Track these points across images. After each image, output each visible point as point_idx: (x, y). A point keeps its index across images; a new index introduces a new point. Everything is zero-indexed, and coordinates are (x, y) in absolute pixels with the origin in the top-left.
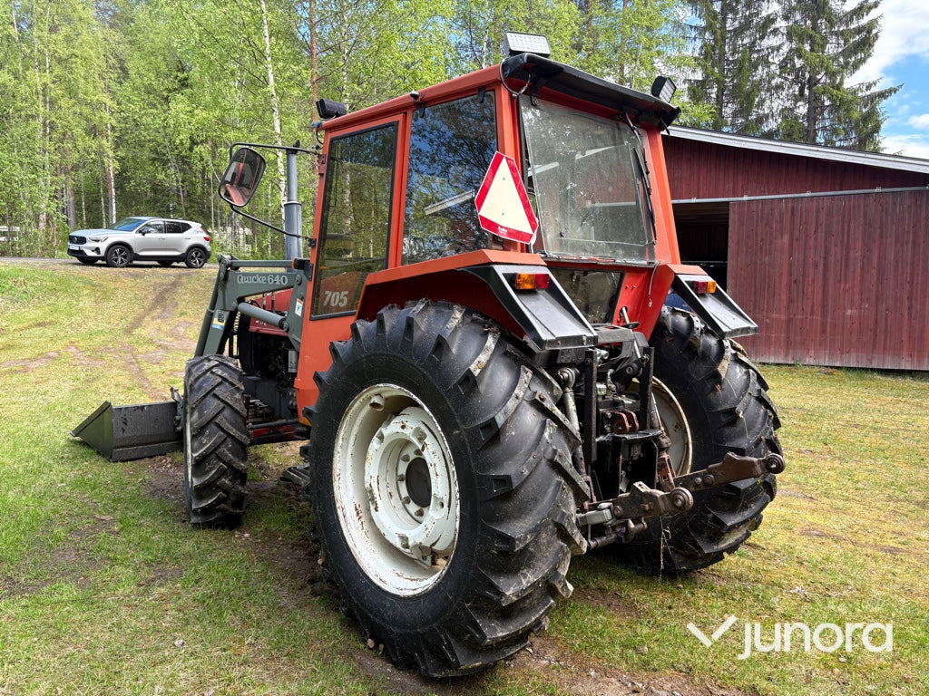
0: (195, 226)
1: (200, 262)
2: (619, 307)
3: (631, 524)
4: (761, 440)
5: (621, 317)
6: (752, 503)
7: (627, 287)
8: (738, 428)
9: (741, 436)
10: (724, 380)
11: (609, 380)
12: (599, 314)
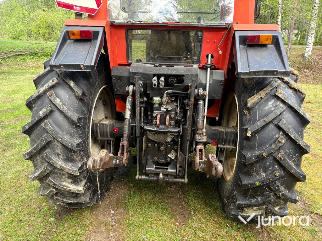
2: (203, 54)
3: (161, 176)
4: (262, 156)
5: (208, 61)
6: (258, 195)
7: (208, 41)
8: (251, 143)
9: (252, 148)
10: (252, 108)
11: (165, 96)
12: (191, 58)
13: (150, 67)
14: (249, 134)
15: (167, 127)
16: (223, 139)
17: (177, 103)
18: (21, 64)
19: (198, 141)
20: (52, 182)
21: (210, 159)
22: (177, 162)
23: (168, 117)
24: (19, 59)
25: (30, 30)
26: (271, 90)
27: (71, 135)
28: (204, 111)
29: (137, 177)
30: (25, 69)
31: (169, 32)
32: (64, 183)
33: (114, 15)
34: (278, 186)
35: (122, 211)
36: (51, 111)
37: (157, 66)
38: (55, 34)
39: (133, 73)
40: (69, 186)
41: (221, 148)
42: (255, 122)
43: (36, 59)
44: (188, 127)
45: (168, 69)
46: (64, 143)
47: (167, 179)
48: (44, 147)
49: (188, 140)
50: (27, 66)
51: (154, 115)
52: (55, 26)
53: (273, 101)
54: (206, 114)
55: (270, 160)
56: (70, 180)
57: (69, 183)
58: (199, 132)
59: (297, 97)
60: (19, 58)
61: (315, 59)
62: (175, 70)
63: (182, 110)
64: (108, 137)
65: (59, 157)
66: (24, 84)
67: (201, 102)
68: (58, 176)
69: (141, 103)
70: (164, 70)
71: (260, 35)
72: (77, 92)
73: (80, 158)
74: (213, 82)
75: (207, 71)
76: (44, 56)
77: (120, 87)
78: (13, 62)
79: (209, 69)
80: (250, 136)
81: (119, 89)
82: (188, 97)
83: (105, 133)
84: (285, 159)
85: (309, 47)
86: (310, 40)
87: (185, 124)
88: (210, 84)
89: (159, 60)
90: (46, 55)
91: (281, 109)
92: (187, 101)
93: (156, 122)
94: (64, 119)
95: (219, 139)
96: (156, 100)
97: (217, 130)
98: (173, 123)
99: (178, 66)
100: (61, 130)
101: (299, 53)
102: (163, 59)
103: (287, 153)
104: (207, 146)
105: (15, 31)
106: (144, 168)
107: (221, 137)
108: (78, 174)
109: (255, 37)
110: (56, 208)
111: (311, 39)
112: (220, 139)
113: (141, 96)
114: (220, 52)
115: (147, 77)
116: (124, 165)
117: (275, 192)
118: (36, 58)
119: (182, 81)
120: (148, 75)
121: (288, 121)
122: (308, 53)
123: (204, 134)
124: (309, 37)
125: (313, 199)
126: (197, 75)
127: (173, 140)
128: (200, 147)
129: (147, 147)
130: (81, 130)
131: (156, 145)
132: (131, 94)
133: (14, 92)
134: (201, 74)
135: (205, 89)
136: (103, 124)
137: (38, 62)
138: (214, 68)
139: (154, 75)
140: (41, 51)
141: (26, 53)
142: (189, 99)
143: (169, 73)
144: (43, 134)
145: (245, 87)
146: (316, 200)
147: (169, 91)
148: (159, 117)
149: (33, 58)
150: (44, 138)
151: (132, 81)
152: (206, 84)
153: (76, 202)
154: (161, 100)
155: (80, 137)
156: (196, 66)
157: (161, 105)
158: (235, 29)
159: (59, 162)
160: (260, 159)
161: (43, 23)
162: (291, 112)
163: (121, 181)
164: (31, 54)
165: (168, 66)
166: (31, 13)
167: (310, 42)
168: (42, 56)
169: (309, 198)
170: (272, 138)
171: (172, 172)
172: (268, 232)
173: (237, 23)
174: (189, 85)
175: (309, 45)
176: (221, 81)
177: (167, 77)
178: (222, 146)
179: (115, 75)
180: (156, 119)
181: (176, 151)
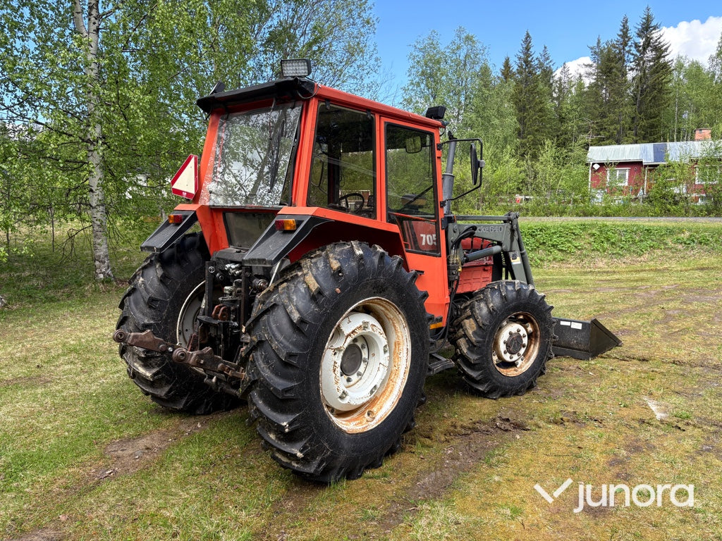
14: (244, 330)
23: (222, 309)
56: (140, 362)
59: (308, 293)
68: (131, 355)
103: (263, 357)
120: (227, 260)
121: (275, 318)
139: (231, 262)
158: (279, 213)
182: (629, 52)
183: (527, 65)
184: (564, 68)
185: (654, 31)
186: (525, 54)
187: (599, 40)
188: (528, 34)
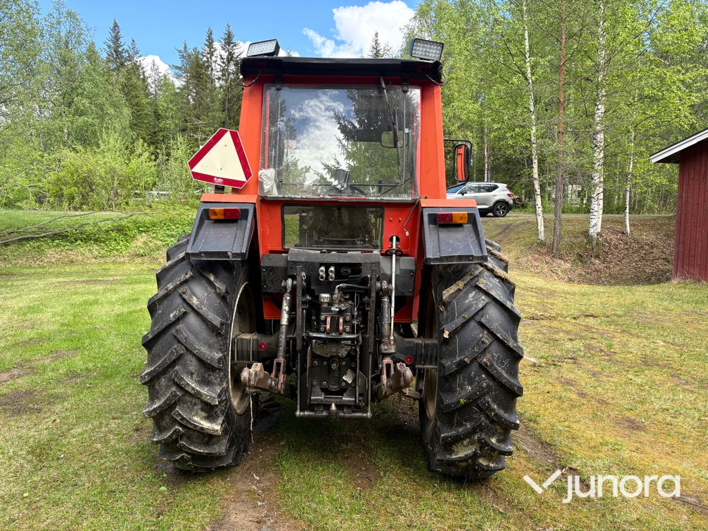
0: (502, 186)
1: (503, 213)
2: (386, 236)
3: (333, 407)
4: (464, 362)
5: (392, 245)
6: (466, 421)
7: (391, 219)
8: (450, 348)
9: (452, 354)
10: (449, 303)
11: (336, 291)
12: (370, 241)
13: (314, 254)
14: (446, 335)
15: (341, 334)
16: (421, 355)
17: (353, 301)
18: (33, 257)
19: (384, 352)
20: (180, 414)
21: (399, 368)
22: (355, 387)
23: (341, 320)
24: (27, 247)
25: (41, 188)
26: (471, 279)
27: (210, 346)
28: (389, 311)
29: (298, 413)
30: (40, 268)
31: (339, 209)
32: (195, 418)
33: (266, 187)
34: (488, 402)
35: (273, 476)
36: (185, 314)
37: (325, 253)
38: (95, 196)
39: (292, 262)
40: (202, 422)
41: (420, 369)
42: (453, 319)
43: (64, 246)
44: (370, 335)
45: (340, 256)
46: (201, 356)
47: (342, 414)
48: (174, 363)
49: (370, 353)
50: (46, 260)
51: (323, 318)
52: (97, 180)
53: (474, 293)
54: (393, 315)
55: (475, 367)
56: (204, 414)
57: (201, 419)
58: (385, 340)
59: (506, 288)
60: (28, 245)
61: (611, 240)
62: (349, 256)
63: (360, 312)
64: (249, 360)
65: (192, 377)
66: (46, 295)
67: (386, 299)
68: (189, 407)
69: (303, 303)
70: (334, 257)
71: (453, 213)
72: (219, 288)
73: (219, 380)
74: (400, 272)
75: (392, 258)
76: (82, 241)
77: (272, 282)
78: (15, 254)
79: (394, 256)
80: (448, 337)
81: (270, 285)
82: (368, 292)
83: (245, 353)
84: (492, 365)
85: (595, 217)
86: (596, 205)
87: (365, 332)
88: (396, 275)
89: (326, 244)
90: (85, 239)
91: (482, 302)
92: (366, 299)
93: (325, 328)
94: (202, 324)
95: (416, 355)
96: (325, 297)
97: (413, 342)
98: (348, 329)
99: (353, 253)
100: (198, 339)
101: (578, 228)
102: (331, 242)
103: (496, 358)
104: (398, 364)
105: (10, 190)
106: (309, 396)
107: (419, 353)
108: (217, 403)
109: (447, 215)
110: (165, 475)
111: (596, 202)
112: (418, 357)
113: (304, 295)
114: (407, 234)
115: (311, 267)
116: (280, 393)
117: (485, 410)
118: (65, 244)
119: (360, 271)
120: (312, 264)
121: (493, 316)
122: (595, 228)
123: (392, 343)
124: (593, 200)
125: (569, 450)
126: (379, 263)
127: (349, 355)
128: (387, 360)
129: (312, 366)
130: (222, 340)
131: (325, 363)
132: (289, 290)
133: (31, 309)
134: (384, 263)
135: (390, 282)
136: (242, 340)
137: (70, 252)
138: (400, 254)
139: (321, 265)
140: (76, 230)
141: (43, 235)
142: (370, 297)
143: (341, 261)
144: (173, 345)
145: (441, 277)
146: (572, 452)
147: (341, 285)
148: (329, 319)
149: (58, 246)
150: (175, 349)
151: (290, 273)
152: (391, 275)
153: (206, 451)
154: (332, 297)
155: (221, 350)
156: (376, 252)
157: (331, 304)
158: (423, 205)
159: (192, 384)
160: (462, 366)
161: (72, 175)
162: (497, 306)
163: (264, 440)
164: (55, 236)
165: (338, 251)
166: (46, 155)
167: (596, 209)
168: (76, 241)
169: (563, 451)
170: (475, 338)
171: (349, 401)
172: (495, 492)
173: (426, 198)
174: (369, 276)
175: (595, 213)
176: (411, 271)
177: (338, 266)
178: (420, 366)
179: (266, 265)
180: (326, 324)
181: (354, 370)
182: (216, 62)
183: (117, 55)
184: (154, 65)
185: (234, 48)
186: (114, 43)
187: (185, 45)
188: (115, 23)
